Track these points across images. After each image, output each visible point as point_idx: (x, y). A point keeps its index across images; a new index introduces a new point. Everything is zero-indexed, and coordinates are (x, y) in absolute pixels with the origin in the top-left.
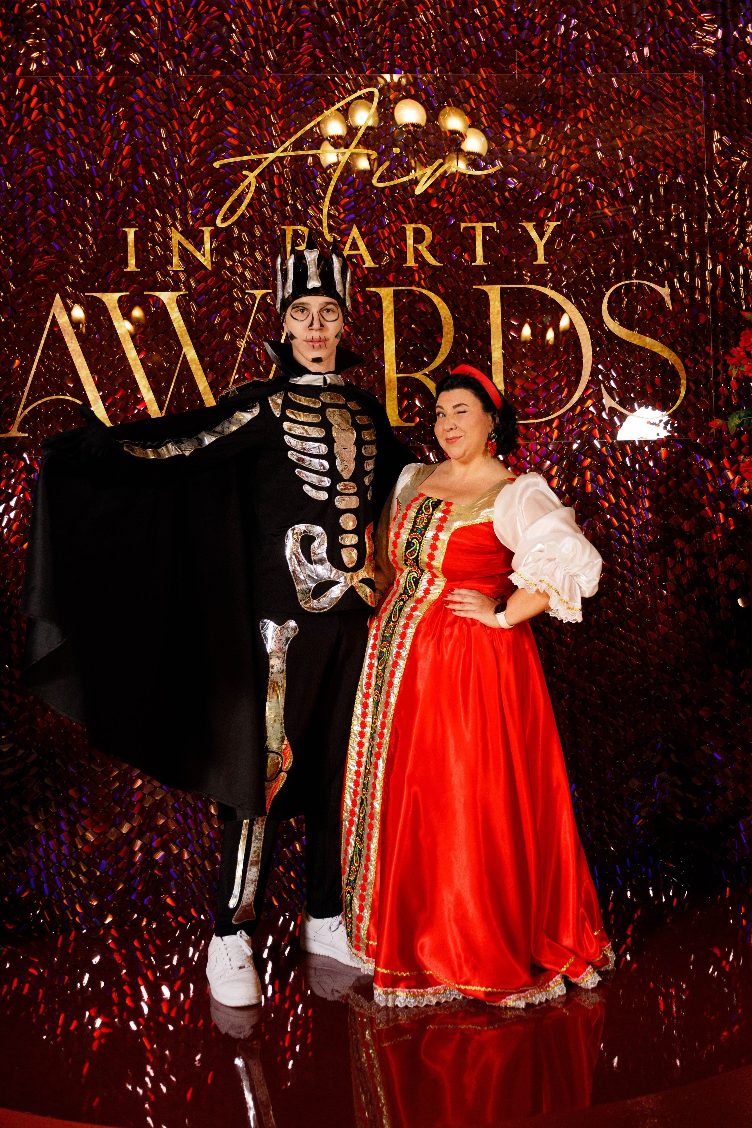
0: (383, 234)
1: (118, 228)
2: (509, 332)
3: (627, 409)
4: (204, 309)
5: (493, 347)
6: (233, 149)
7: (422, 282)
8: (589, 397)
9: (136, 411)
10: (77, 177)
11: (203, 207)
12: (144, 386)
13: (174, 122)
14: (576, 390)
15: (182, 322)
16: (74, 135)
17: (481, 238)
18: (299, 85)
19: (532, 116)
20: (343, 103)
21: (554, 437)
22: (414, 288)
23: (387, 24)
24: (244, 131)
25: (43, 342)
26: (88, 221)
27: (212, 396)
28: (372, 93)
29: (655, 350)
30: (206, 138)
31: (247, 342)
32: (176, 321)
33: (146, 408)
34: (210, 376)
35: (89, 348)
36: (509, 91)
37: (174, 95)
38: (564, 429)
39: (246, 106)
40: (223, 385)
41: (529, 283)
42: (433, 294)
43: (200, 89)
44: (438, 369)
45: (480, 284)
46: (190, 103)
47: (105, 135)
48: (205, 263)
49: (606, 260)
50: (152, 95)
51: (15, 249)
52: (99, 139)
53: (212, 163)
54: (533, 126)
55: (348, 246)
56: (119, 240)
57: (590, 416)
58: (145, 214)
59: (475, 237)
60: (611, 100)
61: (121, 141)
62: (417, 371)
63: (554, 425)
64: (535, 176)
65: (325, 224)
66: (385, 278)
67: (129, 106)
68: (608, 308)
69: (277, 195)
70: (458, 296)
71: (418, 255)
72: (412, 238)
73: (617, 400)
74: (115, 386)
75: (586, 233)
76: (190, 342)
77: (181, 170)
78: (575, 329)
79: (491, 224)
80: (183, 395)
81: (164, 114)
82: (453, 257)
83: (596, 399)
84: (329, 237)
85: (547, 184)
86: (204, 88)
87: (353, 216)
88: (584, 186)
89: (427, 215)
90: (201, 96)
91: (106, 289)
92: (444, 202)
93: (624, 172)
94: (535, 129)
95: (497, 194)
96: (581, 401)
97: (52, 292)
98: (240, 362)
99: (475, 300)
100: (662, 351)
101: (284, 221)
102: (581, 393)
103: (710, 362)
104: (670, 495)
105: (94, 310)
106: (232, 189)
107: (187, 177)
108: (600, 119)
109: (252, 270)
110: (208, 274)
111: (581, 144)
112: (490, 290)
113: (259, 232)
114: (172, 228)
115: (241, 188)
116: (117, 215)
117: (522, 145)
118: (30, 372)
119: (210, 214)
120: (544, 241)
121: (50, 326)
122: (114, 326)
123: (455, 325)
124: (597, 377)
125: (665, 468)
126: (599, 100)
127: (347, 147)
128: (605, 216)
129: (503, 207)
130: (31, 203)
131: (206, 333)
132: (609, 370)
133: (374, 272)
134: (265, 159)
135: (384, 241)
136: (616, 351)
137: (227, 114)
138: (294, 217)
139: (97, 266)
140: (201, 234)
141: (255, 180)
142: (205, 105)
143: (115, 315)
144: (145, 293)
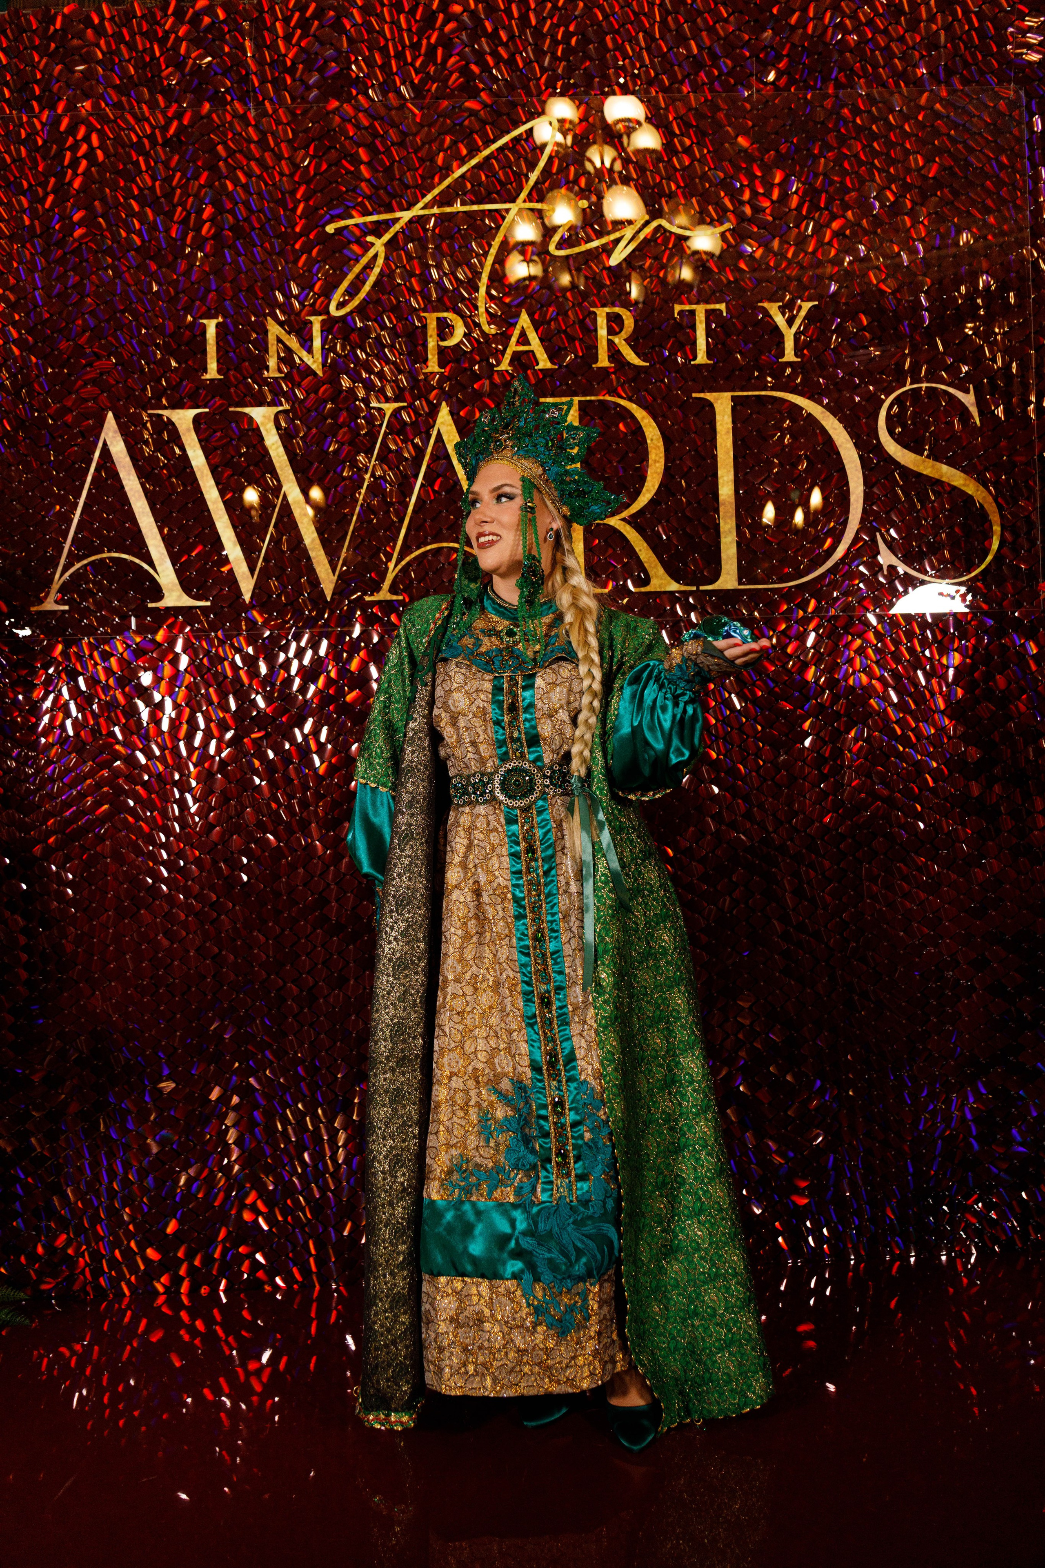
0: (566, 323)
1: (195, 319)
3: (914, 569)
4: (316, 431)
5: (720, 481)
6: (355, 208)
7: (621, 390)
8: (859, 552)
9: (220, 574)
10: (138, 250)
11: (312, 288)
12: (229, 540)
14: (841, 540)
15: (281, 449)
17: (704, 325)
18: (446, 116)
19: (777, 151)
20: (506, 139)
21: (810, 610)
22: (608, 398)
23: (572, 29)
25: (89, 478)
27: (322, 552)
29: (955, 484)
30: (317, 192)
31: (373, 475)
32: (274, 447)
33: (231, 571)
35: (154, 487)
36: (745, 118)
37: (273, 134)
38: (823, 596)
41: (772, 389)
42: (634, 406)
43: (310, 124)
44: (641, 512)
45: (702, 391)
46: (295, 144)
47: (178, 191)
48: (314, 367)
51: (53, 350)
52: (169, 195)
53: (324, 227)
54: (779, 166)
55: (514, 340)
56: (195, 336)
59: (695, 325)
61: (201, 201)
64: (781, 237)
65: (482, 310)
66: (567, 384)
68: (887, 423)
70: (670, 408)
71: (613, 351)
72: (605, 327)
73: (900, 555)
74: (188, 538)
75: (854, 318)
76: (292, 477)
78: (838, 454)
79: (717, 306)
80: (284, 552)
81: (258, 160)
82: (663, 354)
83: (869, 554)
84: (486, 328)
86: (313, 123)
87: (521, 298)
88: (852, 251)
90: (310, 135)
91: (177, 404)
92: (651, 276)
93: (910, 230)
94: (782, 170)
96: (848, 558)
97: (103, 410)
98: (362, 505)
99: (696, 415)
100: (964, 485)
101: (425, 305)
102: (847, 546)
103: (1035, 501)
104: (977, 692)
105: (160, 433)
106: (352, 262)
107: (289, 248)
108: (875, 154)
109: (381, 375)
110: (318, 382)
111: (847, 191)
112: (717, 399)
113: (391, 322)
114: (269, 318)
115: (364, 261)
116: (193, 301)
117: (763, 194)
118: (72, 520)
119: (322, 299)
120: (794, 329)
121: (100, 457)
122: (187, 456)
123: (667, 450)
124: (871, 522)
125: (970, 652)
126: (874, 127)
127: (513, 200)
128: (883, 292)
129: (736, 281)
130: (74, 287)
131: (316, 465)
132: (887, 513)
133: (552, 376)
134: (397, 220)
135: (565, 332)
136: (899, 486)
137: (345, 158)
138: (439, 299)
139: (165, 372)
140: (308, 326)
141: (383, 248)
142: (316, 146)
143: (189, 441)
144: (231, 409)
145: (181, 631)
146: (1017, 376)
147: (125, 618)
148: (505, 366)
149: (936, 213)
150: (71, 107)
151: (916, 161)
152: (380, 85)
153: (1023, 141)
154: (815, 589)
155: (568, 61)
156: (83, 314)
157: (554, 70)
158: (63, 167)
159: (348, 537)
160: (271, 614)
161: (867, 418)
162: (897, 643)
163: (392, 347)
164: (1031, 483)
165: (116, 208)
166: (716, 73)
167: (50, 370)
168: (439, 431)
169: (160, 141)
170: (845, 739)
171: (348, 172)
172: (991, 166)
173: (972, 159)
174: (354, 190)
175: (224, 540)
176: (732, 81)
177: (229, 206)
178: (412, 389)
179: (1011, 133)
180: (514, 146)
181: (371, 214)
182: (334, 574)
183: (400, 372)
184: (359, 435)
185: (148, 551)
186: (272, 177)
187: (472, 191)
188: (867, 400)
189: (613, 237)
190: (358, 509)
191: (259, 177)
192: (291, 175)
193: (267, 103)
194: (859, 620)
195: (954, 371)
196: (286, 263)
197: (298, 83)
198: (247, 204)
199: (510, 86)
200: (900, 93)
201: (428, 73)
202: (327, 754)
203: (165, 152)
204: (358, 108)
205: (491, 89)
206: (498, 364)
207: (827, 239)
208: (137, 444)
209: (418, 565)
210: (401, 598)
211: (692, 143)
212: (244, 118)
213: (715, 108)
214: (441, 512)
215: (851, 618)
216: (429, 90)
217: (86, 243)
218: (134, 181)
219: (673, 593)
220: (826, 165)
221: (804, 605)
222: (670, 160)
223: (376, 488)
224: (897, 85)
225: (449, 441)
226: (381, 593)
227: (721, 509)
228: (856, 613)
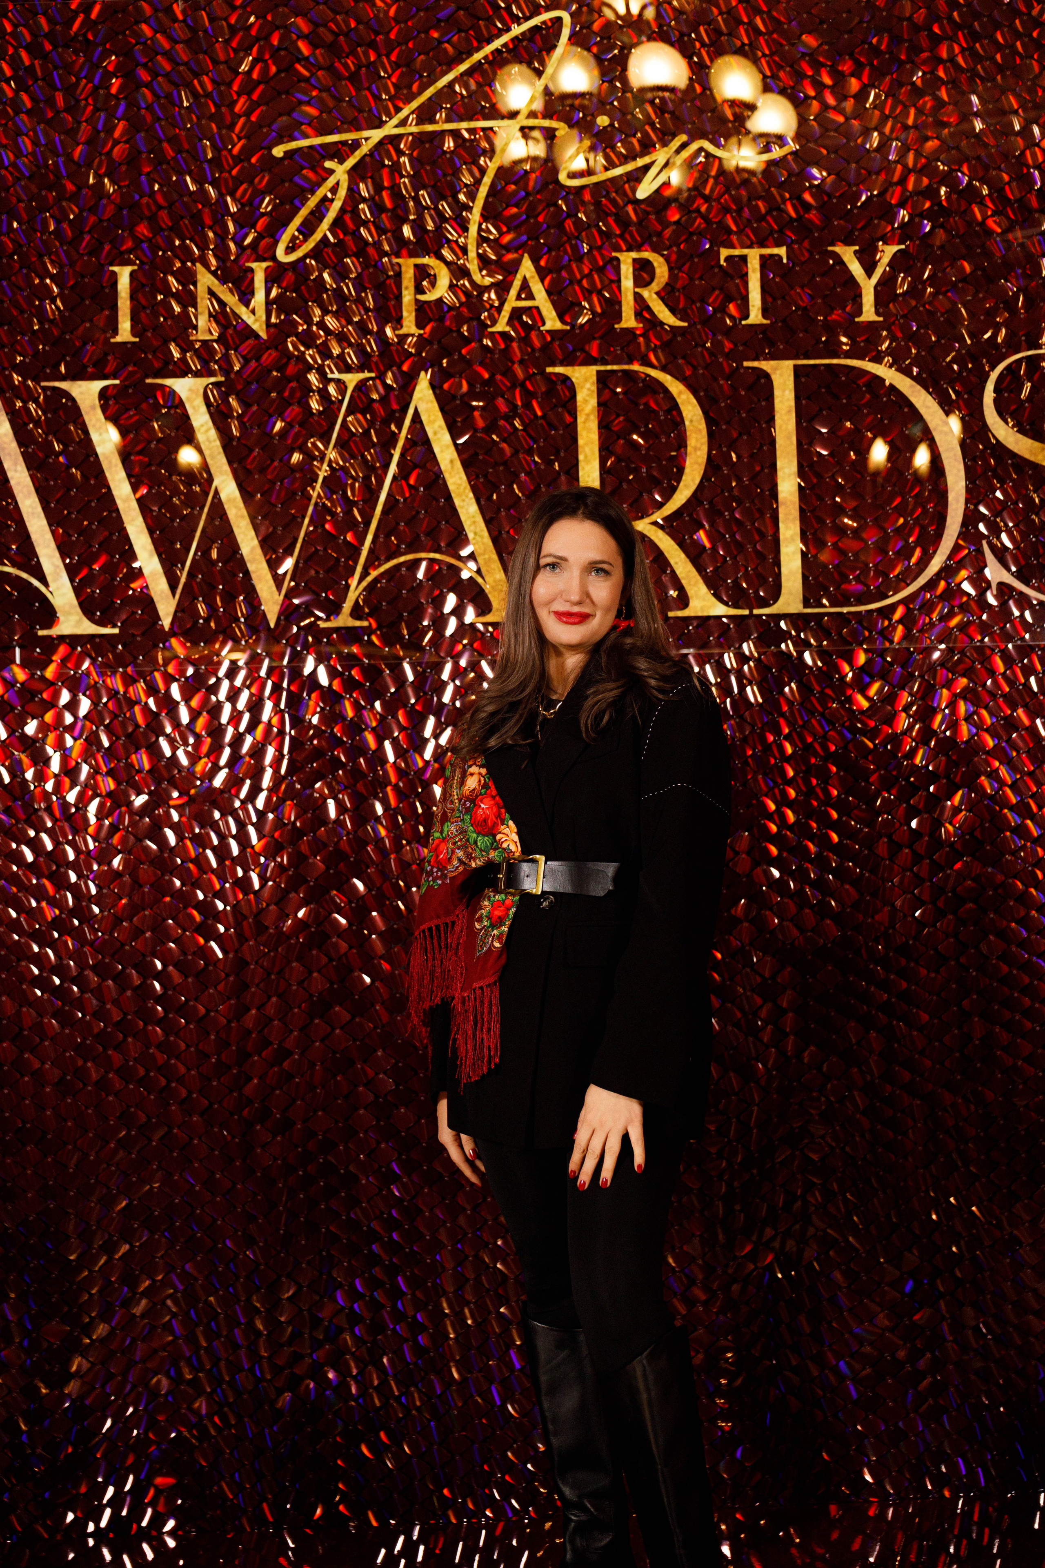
0: (580, 270)
1: (102, 266)
2: (811, 444)
3: (1032, 587)
4: (255, 408)
5: (780, 474)
6: (309, 124)
7: (652, 357)
8: (960, 565)
9: (131, 592)
10: (30, 178)
11: (253, 226)
12: (144, 548)
13: (205, 78)
14: (935, 552)
15: (213, 433)
16: (28, 105)
17: (758, 275)
18: (427, 9)
19: (851, 55)
20: (505, 38)
21: (896, 639)
22: (636, 367)
24: (327, 90)
26: (50, 254)
27: (265, 565)
28: (559, 20)
30: (259, 105)
31: (330, 465)
32: (203, 429)
33: (147, 586)
34: (263, 530)
35: (47, 480)
36: (809, 13)
37: (205, 31)
38: (914, 622)
39: (333, 49)
40: (286, 545)
41: (848, 355)
42: (669, 377)
43: (252, 19)
44: (678, 513)
45: (756, 359)
46: (234, 45)
47: (83, 103)
48: (255, 327)
49: (991, 314)
50: (164, 32)
53: (270, 149)
54: (856, 74)
55: (513, 292)
56: (103, 288)
57: (965, 599)
58: (150, 240)
59: (746, 274)
60: (997, 26)
61: (111, 115)
62: (642, 518)
63: (897, 616)
64: (857, 162)
65: (472, 254)
66: (583, 350)
67: (126, 53)
68: (996, 401)
69: (388, 204)
70: (716, 379)
71: (642, 308)
72: (631, 276)
73: (1014, 569)
74: (91, 546)
75: (953, 263)
76: (226, 468)
77: (216, 162)
79: (775, 251)
80: (214, 563)
81: (186, 64)
82: (707, 310)
83: (974, 567)
84: (477, 277)
85: (881, 178)
86: (257, 18)
87: (524, 238)
88: (948, 179)
89: (659, 234)
90: (253, 32)
91: (79, 374)
92: (690, 212)
93: (1023, 153)
94: (859, 78)
95: (787, 195)
96: (946, 572)
98: (316, 504)
99: (748, 389)
101: (399, 250)
102: (945, 558)
105: (56, 411)
106: (305, 193)
107: (226, 175)
108: (977, 58)
109: (341, 337)
110: (262, 347)
112: (775, 369)
113: (355, 269)
114: (198, 265)
115: (321, 191)
116: (101, 244)
117: (834, 108)
119: (268, 240)
120: (875, 280)
122: (91, 440)
123: (711, 435)
124: (976, 527)
126: (976, 25)
127: (514, 116)
128: (989, 233)
129: (800, 218)
131: (257, 450)
132: (998, 515)
133: (562, 339)
134: (365, 140)
135: (579, 283)
136: (1011, 480)
137: (298, 61)
138: (417, 241)
140: (249, 275)
141: (346, 176)
142: (260, 47)
143: (93, 422)
144: (148, 381)
145: (80, 666)
147: (8, 650)
148: (502, 326)
159: (298, 546)
160: (195, 644)
161: (970, 393)
163: (357, 300)
168: (416, 409)
170: (944, 807)
175: (137, 548)
178: (382, 354)
180: (515, 47)
181: (331, 133)
182: (279, 593)
183: (367, 333)
184: (313, 413)
185: (38, 562)
186: (204, 85)
187: (461, 104)
188: (970, 371)
189: (640, 162)
190: (311, 509)
192: (228, 83)
202: (267, 828)
206: (494, 322)
208: (26, 425)
209: (388, 581)
210: (365, 624)
214: (418, 513)
219: (720, 617)
221: (890, 635)
223: (334, 483)
225: (429, 422)
226: (340, 617)
227: (781, 510)
228: (958, 645)
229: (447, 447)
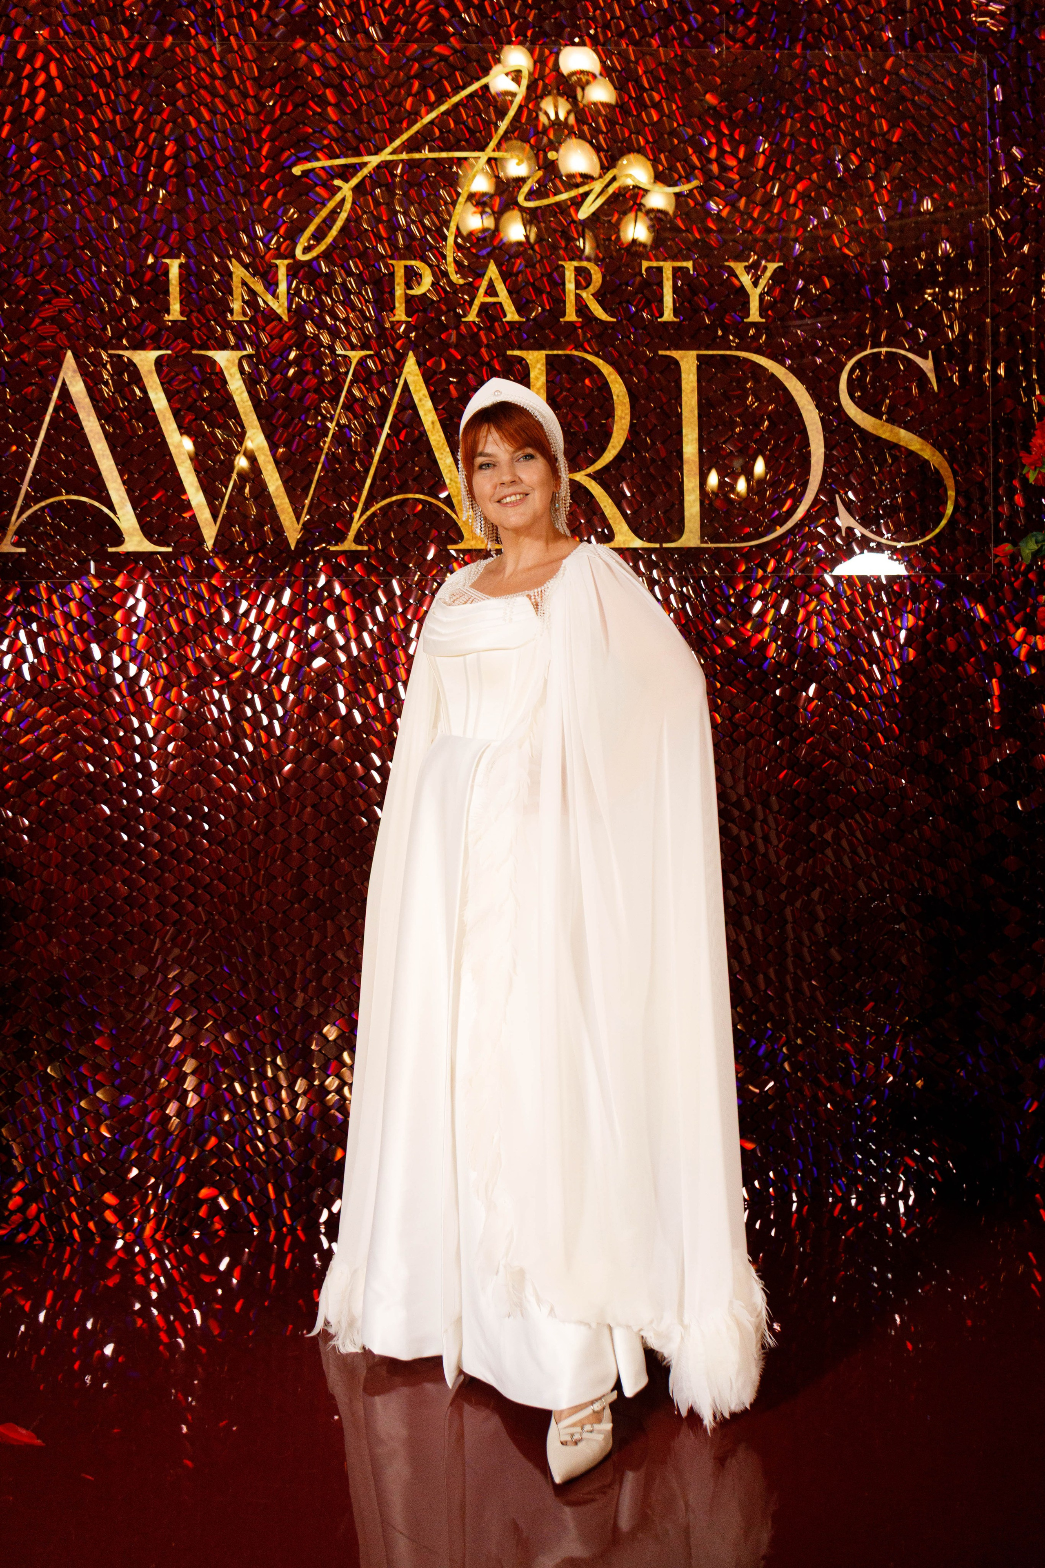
0: (533, 275)
1: (157, 258)
3: (872, 531)
4: (278, 376)
5: (685, 439)
6: (322, 150)
7: (587, 345)
8: (818, 513)
9: (182, 520)
10: (98, 185)
11: (277, 231)
12: (192, 485)
14: (800, 503)
15: (246, 395)
17: (671, 283)
19: (745, 110)
20: (477, 86)
21: (769, 569)
22: (575, 353)
25: (47, 419)
27: (287, 500)
28: (520, 73)
29: (912, 448)
30: (282, 133)
31: (338, 424)
32: (238, 392)
33: (195, 516)
34: (285, 472)
35: (114, 430)
36: (713, 75)
37: (239, 70)
40: (303, 487)
41: (737, 348)
42: (601, 361)
43: (275, 63)
44: (606, 468)
45: (668, 349)
46: (261, 82)
47: (140, 126)
48: (279, 311)
50: (205, 70)
51: (10, 285)
52: (131, 130)
53: (290, 167)
55: (482, 291)
56: (157, 276)
58: (195, 240)
59: (662, 282)
62: (579, 471)
64: (748, 197)
65: (450, 259)
66: (534, 338)
67: (174, 85)
68: (848, 387)
70: (636, 364)
71: (581, 305)
72: (573, 281)
73: (859, 518)
74: (149, 482)
75: (818, 281)
76: (257, 423)
78: (800, 415)
79: (684, 264)
80: (247, 498)
82: (629, 310)
83: (828, 516)
84: (453, 277)
86: (280, 61)
87: (489, 249)
90: (277, 73)
91: (139, 345)
93: (873, 194)
96: (808, 518)
97: (62, 348)
98: (327, 454)
99: (661, 373)
100: (921, 450)
101: (393, 253)
102: (807, 507)
103: (988, 467)
104: (929, 654)
105: (121, 375)
106: (319, 206)
107: (255, 188)
108: (841, 116)
109: (346, 322)
110: (283, 327)
111: (814, 152)
112: (682, 358)
113: (357, 267)
114: (233, 260)
115: (331, 205)
116: (155, 240)
117: (730, 153)
118: (29, 461)
119: (288, 242)
120: (759, 290)
121: (59, 397)
122: (148, 399)
123: (632, 407)
124: (830, 484)
125: (923, 615)
126: (840, 89)
127: (482, 149)
128: (845, 256)
129: (703, 239)
130: (32, 221)
131: (280, 411)
132: (847, 476)
133: (519, 329)
134: (365, 164)
135: (533, 285)
136: (858, 449)
137: (312, 99)
138: (407, 247)
139: (126, 312)
140: (274, 269)
141: (351, 193)
142: (282, 85)
143: (151, 383)
144: (194, 352)
145: (141, 577)
146: (974, 343)
147: (84, 563)
148: (472, 317)
149: (900, 178)
150: (29, 34)
151: (880, 125)
152: (349, 25)
153: (984, 109)
154: (776, 548)
155: (539, 9)
156: (42, 249)
157: (525, 18)
158: (20, 96)
159: (313, 486)
160: (233, 562)
161: (828, 381)
162: (852, 603)
163: (359, 294)
164: (985, 449)
165: (76, 140)
166: (686, 28)
167: (6, 306)
168: (406, 381)
169: (122, 73)
171: (315, 113)
172: (954, 134)
173: (934, 124)
174: (321, 132)
175: (186, 485)
176: (701, 37)
177: (192, 143)
178: (378, 337)
179: (973, 101)
180: (483, 94)
181: (338, 157)
182: (298, 521)
183: (367, 319)
184: (324, 382)
185: (108, 494)
186: (237, 116)
187: (441, 138)
188: (829, 363)
189: (581, 190)
190: (323, 457)
191: (224, 115)
192: (257, 114)
193: (232, 38)
194: (817, 580)
195: (912, 336)
196: (252, 204)
197: (265, 19)
198: (211, 142)
199: (481, 33)
200: (867, 56)
201: (398, 15)
202: (289, 704)
203: (126, 85)
204: (325, 48)
205: (461, 34)
206: (465, 316)
207: (792, 200)
208: (96, 384)
209: (383, 516)
210: (366, 548)
211: (662, 98)
212: (208, 52)
213: (685, 63)
214: (406, 463)
215: (810, 578)
216: (398, 33)
217: (45, 176)
218: (94, 113)
219: (635, 550)
220: (792, 126)
221: (763, 565)
222: (639, 115)
223: (341, 437)
224: (865, 49)
225: (416, 391)
226: (346, 543)
227: (685, 467)
228: (814, 574)
229: (430, 411)
